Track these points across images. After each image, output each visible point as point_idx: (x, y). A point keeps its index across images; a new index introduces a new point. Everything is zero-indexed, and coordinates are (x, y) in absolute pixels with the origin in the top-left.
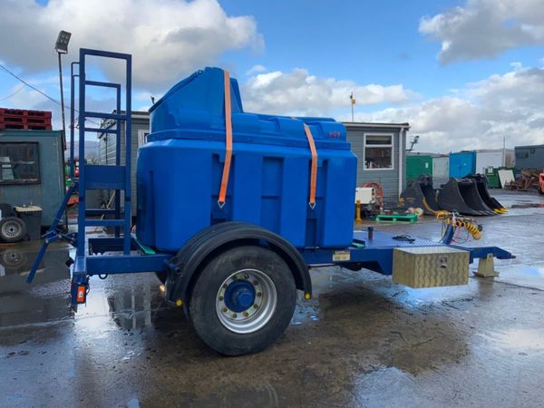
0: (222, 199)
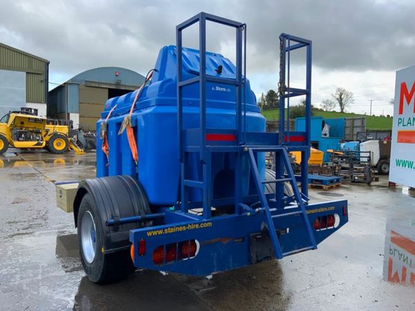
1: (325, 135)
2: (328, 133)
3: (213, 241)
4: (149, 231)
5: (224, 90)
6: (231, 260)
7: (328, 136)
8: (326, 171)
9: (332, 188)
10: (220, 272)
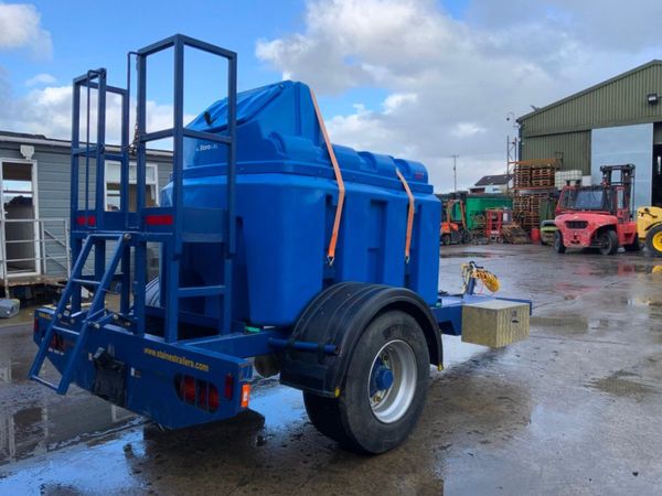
0: (332, 253)
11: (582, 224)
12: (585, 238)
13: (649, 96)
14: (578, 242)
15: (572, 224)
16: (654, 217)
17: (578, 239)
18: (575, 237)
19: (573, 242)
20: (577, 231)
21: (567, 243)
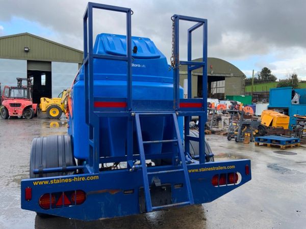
1: (296, 102)
2: (298, 100)
3: (101, 191)
4: (35, 181)
5: (139, 66)
6: (120, 208)
7: (298, 103)
8: (289, 133)
9: (289, 147)
10: (108, 218)
11: (19, 105)
12: (20, 111)
13: (25, 48)
14: (17, 114)
15: (13, 105)
16: (48, 102)
17: (17, 112)
18: (15, 111)
19: (14, 114)
20: (16, 108)
21: (11, 114)
